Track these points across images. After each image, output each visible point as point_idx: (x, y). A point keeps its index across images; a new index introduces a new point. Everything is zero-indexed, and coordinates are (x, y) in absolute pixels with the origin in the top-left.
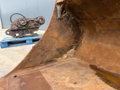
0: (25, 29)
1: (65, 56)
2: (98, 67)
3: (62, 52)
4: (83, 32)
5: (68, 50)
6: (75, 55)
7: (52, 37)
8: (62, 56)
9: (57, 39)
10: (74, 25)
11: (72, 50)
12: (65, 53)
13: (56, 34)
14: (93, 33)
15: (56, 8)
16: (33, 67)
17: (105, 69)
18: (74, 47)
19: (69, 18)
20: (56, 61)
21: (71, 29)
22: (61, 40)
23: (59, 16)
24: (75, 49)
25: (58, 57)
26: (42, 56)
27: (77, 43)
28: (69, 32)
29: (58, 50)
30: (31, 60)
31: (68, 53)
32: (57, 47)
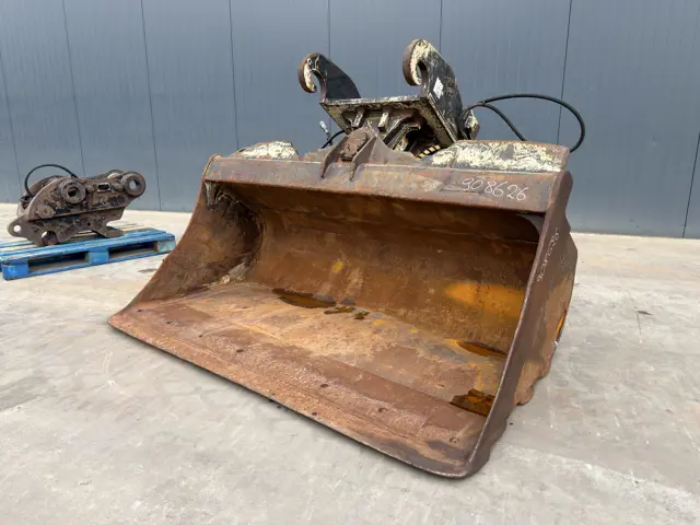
0: (77, 216)
1: (226, 280)
2: (286, 290)
3: (218, 271)
4: (262, 227)
5: (232, 267)
6: (247, 278)
7: (198, 240)
8: (218, 280)
9: (208, 243)
10: (240, 215)
11: (241, 267)
12: (226, 273)
13: (205, 236)
14: (280, 231)
15: (204, 187)
16: (165, 298)
17: (295, 291)
18: (244, 260)
19: (229, 204)
20: (207, 289)
21: (235, 224)
22: (216, 247)
23: (210, 201)
24: (247, 265)
25: (211, 282)
26: (181, 277)
27: (249, 250)
28: (232, 230)
29: (210, 266)
30: (162, 283)
31: (232, 271)
32: (208, 261)
